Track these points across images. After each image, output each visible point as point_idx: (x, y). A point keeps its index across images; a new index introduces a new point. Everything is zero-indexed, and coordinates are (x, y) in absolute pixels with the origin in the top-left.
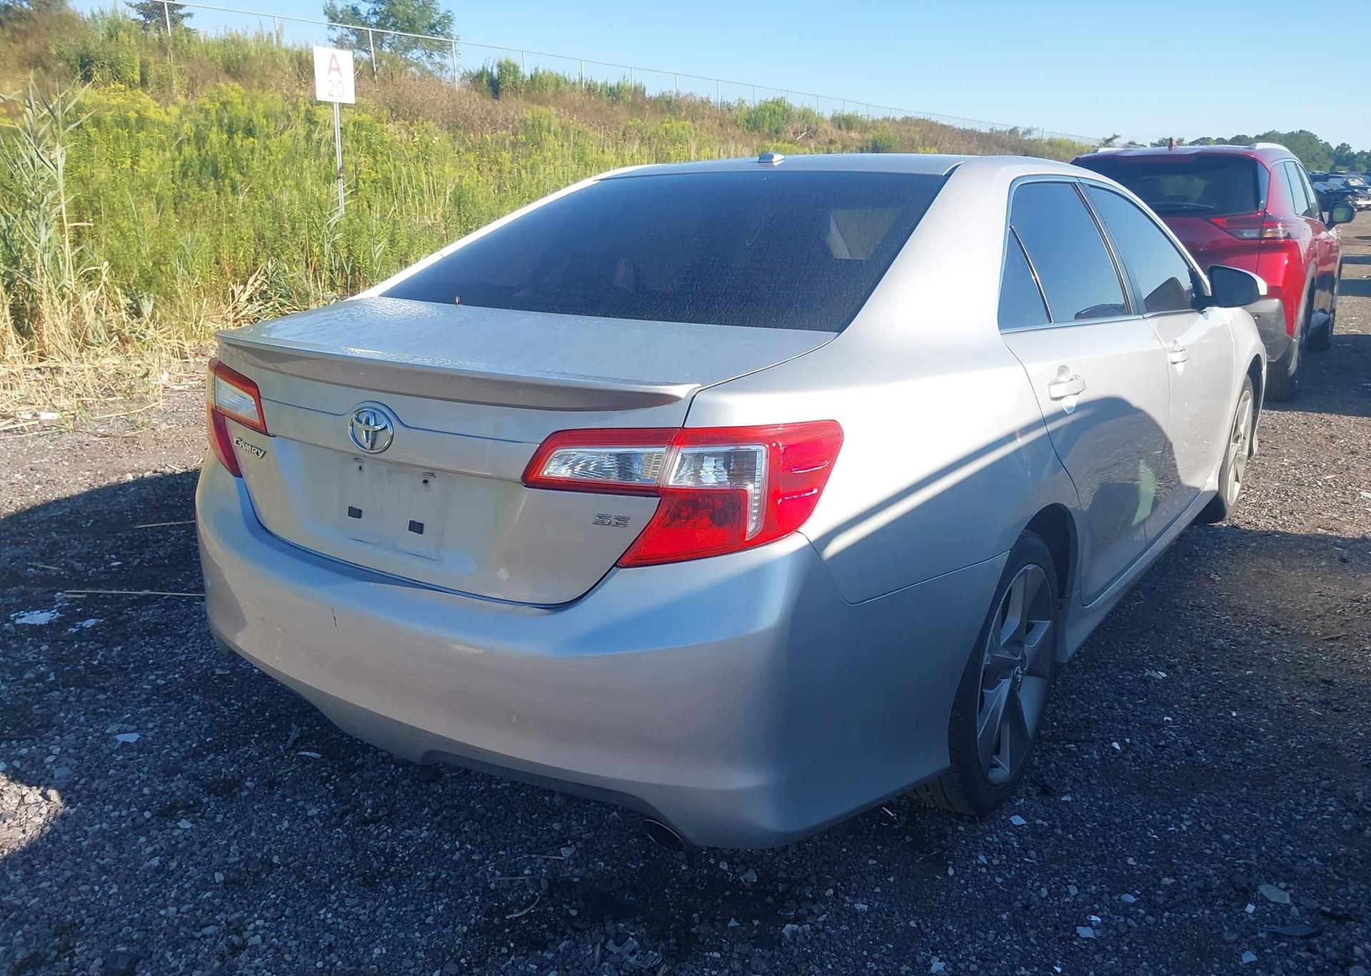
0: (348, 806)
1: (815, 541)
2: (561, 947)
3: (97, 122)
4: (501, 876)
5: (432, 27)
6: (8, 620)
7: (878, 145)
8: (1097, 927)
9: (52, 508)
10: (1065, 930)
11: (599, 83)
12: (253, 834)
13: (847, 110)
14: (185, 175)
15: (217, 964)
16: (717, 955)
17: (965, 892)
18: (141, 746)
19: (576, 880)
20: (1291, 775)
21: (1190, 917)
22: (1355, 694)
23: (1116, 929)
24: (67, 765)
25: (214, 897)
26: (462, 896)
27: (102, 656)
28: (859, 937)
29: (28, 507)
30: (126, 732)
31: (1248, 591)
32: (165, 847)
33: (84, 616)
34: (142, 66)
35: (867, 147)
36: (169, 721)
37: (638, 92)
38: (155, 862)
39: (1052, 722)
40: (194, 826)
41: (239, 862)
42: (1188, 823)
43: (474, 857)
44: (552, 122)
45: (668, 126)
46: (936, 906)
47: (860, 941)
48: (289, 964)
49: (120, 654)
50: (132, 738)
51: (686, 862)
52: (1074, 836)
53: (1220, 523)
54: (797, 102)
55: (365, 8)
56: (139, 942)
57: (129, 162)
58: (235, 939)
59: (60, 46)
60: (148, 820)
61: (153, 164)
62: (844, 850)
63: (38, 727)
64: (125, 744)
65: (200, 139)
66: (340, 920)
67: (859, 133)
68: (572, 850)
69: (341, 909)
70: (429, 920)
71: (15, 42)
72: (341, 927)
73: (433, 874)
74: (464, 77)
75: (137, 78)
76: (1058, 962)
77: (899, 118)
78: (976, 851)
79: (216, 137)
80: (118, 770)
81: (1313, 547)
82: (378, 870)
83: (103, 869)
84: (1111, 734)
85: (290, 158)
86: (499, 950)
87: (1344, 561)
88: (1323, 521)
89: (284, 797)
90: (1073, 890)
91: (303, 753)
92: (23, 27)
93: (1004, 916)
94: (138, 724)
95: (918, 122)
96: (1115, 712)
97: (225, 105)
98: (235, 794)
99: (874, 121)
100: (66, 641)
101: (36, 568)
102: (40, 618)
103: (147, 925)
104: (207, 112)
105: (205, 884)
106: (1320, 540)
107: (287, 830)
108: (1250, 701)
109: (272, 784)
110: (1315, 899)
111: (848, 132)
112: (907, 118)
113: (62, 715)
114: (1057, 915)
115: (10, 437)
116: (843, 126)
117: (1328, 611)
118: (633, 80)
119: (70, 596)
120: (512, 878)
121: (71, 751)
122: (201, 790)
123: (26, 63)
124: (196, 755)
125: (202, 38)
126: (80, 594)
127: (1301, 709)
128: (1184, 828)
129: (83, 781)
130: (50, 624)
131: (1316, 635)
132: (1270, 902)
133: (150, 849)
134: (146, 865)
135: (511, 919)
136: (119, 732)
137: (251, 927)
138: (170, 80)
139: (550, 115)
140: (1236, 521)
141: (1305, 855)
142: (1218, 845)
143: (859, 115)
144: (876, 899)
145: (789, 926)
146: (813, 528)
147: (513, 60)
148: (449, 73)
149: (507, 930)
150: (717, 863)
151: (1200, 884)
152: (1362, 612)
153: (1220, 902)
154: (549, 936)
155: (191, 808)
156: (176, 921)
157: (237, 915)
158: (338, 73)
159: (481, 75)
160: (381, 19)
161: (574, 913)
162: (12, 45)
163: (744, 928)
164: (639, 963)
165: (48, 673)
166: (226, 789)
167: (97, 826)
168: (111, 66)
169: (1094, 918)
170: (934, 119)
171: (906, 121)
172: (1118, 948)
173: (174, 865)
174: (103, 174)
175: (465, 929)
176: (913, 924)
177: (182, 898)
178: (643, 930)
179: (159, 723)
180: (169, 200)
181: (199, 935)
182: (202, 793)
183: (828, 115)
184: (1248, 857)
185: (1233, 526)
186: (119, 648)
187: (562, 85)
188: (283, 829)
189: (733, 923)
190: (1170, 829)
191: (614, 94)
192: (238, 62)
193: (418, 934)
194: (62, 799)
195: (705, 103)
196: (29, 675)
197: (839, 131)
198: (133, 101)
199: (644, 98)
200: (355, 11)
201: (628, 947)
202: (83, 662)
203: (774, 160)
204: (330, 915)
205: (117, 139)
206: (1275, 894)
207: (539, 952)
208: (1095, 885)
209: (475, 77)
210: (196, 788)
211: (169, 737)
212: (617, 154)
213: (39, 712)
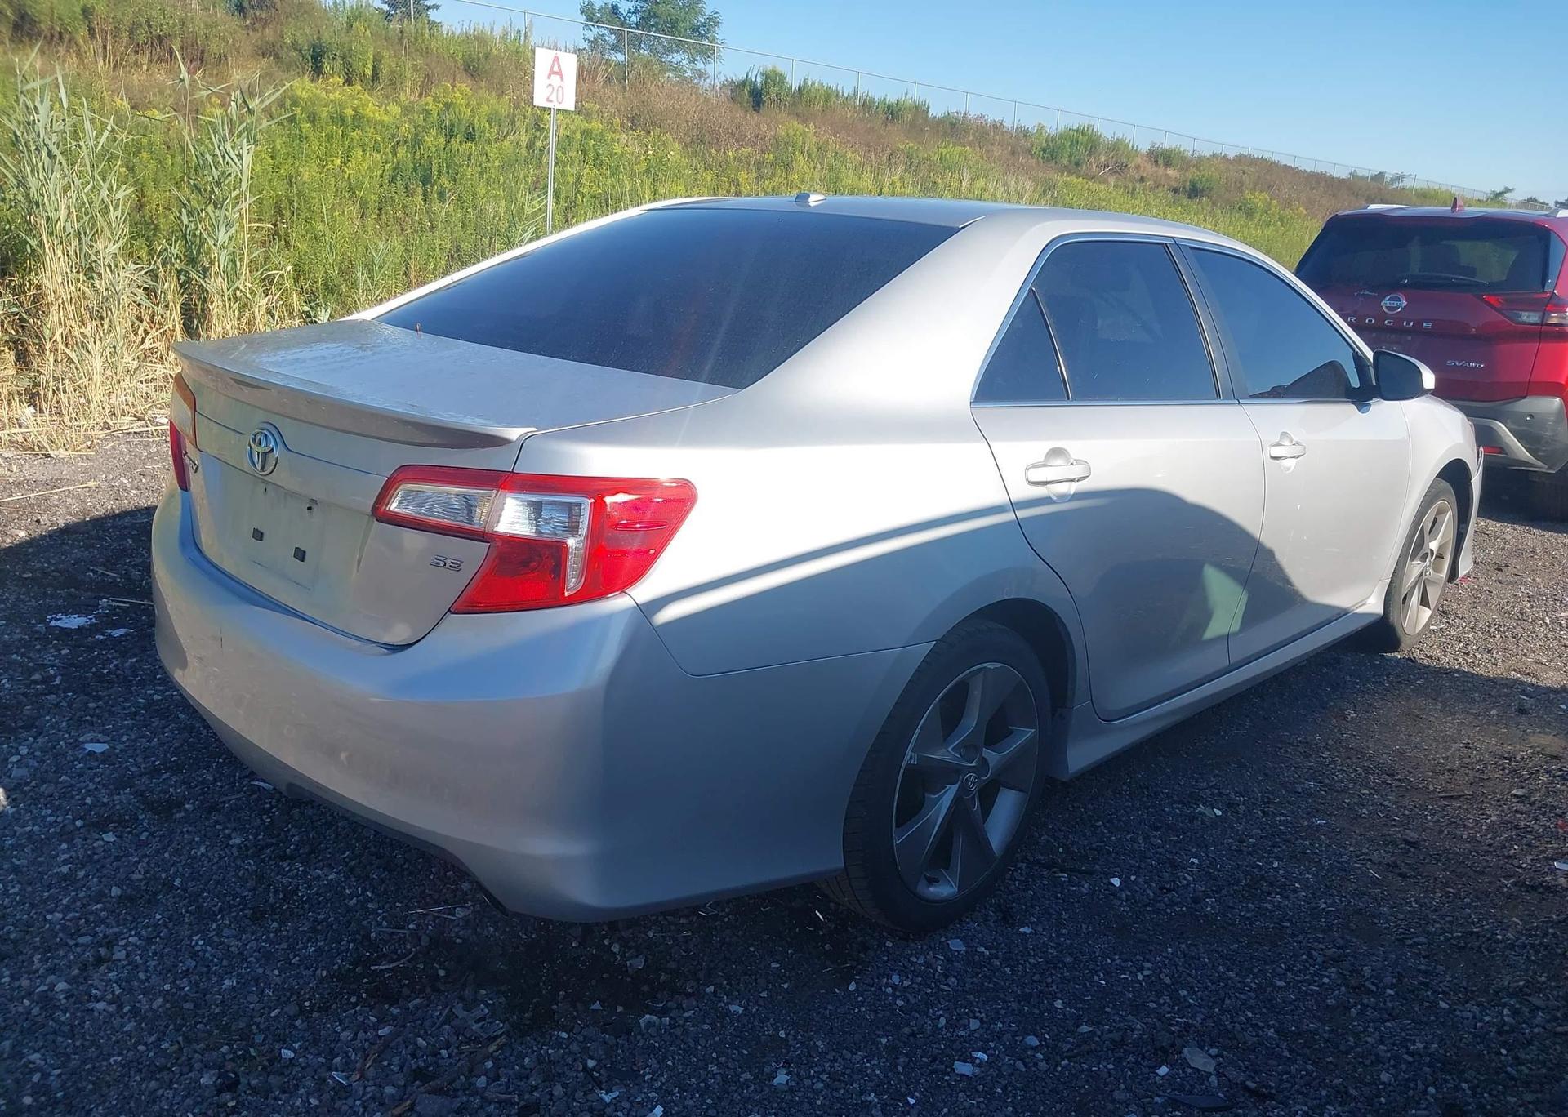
0: (274, 841)
1: (644, 604)
2: (411, 1005)
3: (313, 119)
4: (387, 927)
5: (695, 29)
6: (43, 621)
7: (1198, 185)
8: (980, 1066)
9: (139, 515)
10: (942, 1062)
11: (876, 99)
12: (166, 855)
13: (1168, 143)
14: (393, 179)
15: (76, 972)
16: (565, 1035)
17: (857, 1010)
18: (105, 758)
19: (458, 941)
20: (1301, 938)
21: (1089, 1069)
22: (1439, 861)
23: (999, 1069)
24: (27, 766)
25: (102, 910)
26: (339, 942)
27: (115, 666)
28: (717, 1039)
29: (117, 512)
30: (99, 742)
31: (1380, 733)
32: (81, 856)
33: (115, 626)
34: (375, 59)
35: (1184, 188)
36: (144, 736)
37: (921, 110)
38: (65, 869)
39: (1059, 847)
40: (118, 840)
41: (141, 880)
42: (1146, 973)
43: (370, 906)
44: (808, 141)
45: (944, 151)
46: (817, 1019)
47: (716, 1042)
48: (142, 982)
49: (132, 666)
50: (99, 748)
51: (579, 940)
52: (1012, 970)
53: (1396, 654)
54: (1107, 132)
55: (625, 7)
56: (15, 942)
57: (338, 162)
58: (103, 951)
59: (295, 35)
60: (79, 829)
61: (365, 165)
62: (752, 949)
63: (20, 728)
64: (92, 753)
65: (416, 143)
66: (209, 948)
67: (1179, 171)
68: (467, 912)
69: (215, 938)
70: (295, 961)
71: (254, 30)
72: (207, 955)
73: (323, 916)
74: (724, 85)
75: (369, 72)
76: (916, 1094)
77: (1231, 155)
78: (891, 970)
79: (433, 140)
80: (71, 777)
81: (1494, 692)
82: (272, 906)
83: (16, 870)
84: (1118, 869)
85: (508, 166)
86: (349, 999)
87: (1522, 711)
88: (1524, 664)
89: (217, 822)
90: (974, 1024)
91: (257, 783)
92: (263, 15)
93: (884, 1040)
94: (114, 736)
95: (1254, 161)
96: (1136, 846)
97: (447, 106)
98: (172, 814)
99: (1200, 158)
100: (88, 647)
101: (95, 572)
102: (75, 622)
103: (29, 927)
104: (429, 113)
105: (100, 896)
106: (1505, 686)
107: (202, 855)
108: (1304, 853)
109: (213, 809)
110: (1244, 1072)
111: (1165, 169)
112: (1241, 155)
113: (48, 718)
114: (943, 1046)
115: (136, 440)
116: (1161, 162)
117: (1466, 766)
118: (918, 96)
119: (114, 604)
120: (394, 930)
121: (38, 753)
122: (142, 807)
123: (260, 53)
124: (155, 772)
125: (445, 33)
126: (124, 602)
127: (1359, 868)
128: (1140, 977)
129: (33, 784)
130: (80, 629)
131: (1434, 791)
132: (1190, 1067)
133: (66, 856)
134: (56, 870)
135: (375, 970)
136: (92, 741)
137: (122, 943)
138: (402, 76)
139: (808, 134)
140: (1417, 653)
141: (1261, 1024)
142: (1168, 1001)
143: (1182, 149)
144: (757, 1003)
145: (647, 1016)
146: (644, 591)
147: (780, 69)
148: (708, 81)
149: (365, 980)
150: (611, 945)
151: (1116, 1036)
152: (1507, 772)
153: (1131, 1058)
154: (406, 991)
155: (122, 822)
156: (58, 927)
157: (116, 929)
158: (558, 77)
159: (743, 83)
160: (641, 18)
161: (442, 973)
162: (251, 33)
163: (605, 1013)
164: (479, 1031)
165: (56, 677)
166: (166, 808)
167: (29, 828)
168: (343, 58)
169: (980, 1055)
170: (1275, 159)
171: (1240, 159)
172: (991, 1089)
173: (81, 874)
174: (308, 174)
175: (324, 973)
176: (782, 1034)
177: (72, 907)
178: (503, 1000)
179: (133, 737)
180: (373, 204)
181: (72, 942)
182: (143, 810)
183: (1144, 148)
184: (1194, 1017)
185: (1409, 659)
186: (134, 660)
187: (833, 99)
188: (199, 854)
189: (597, 1006)
190: (1123, 976)
191: (892, 112)
192: (479, 60)
193: (276, 972)
194: (7, 798)
195: (997, 127)
196: (37, 676)
197: (1155, 169)
198: (352, 97)
199: (926, 119)
200: (615, 9)
201: (477, 1014)
202: (94, 670)
203: (810, 200)
204: (201, 942)
205: (330, 138)
206: (1199, 1060)
207: (387, 1006)
208: (1003, 1023)
209: (737, 86)
210: (137, 804)
211: (138, 751)
212: (875, 181)
213: (28, 713)
